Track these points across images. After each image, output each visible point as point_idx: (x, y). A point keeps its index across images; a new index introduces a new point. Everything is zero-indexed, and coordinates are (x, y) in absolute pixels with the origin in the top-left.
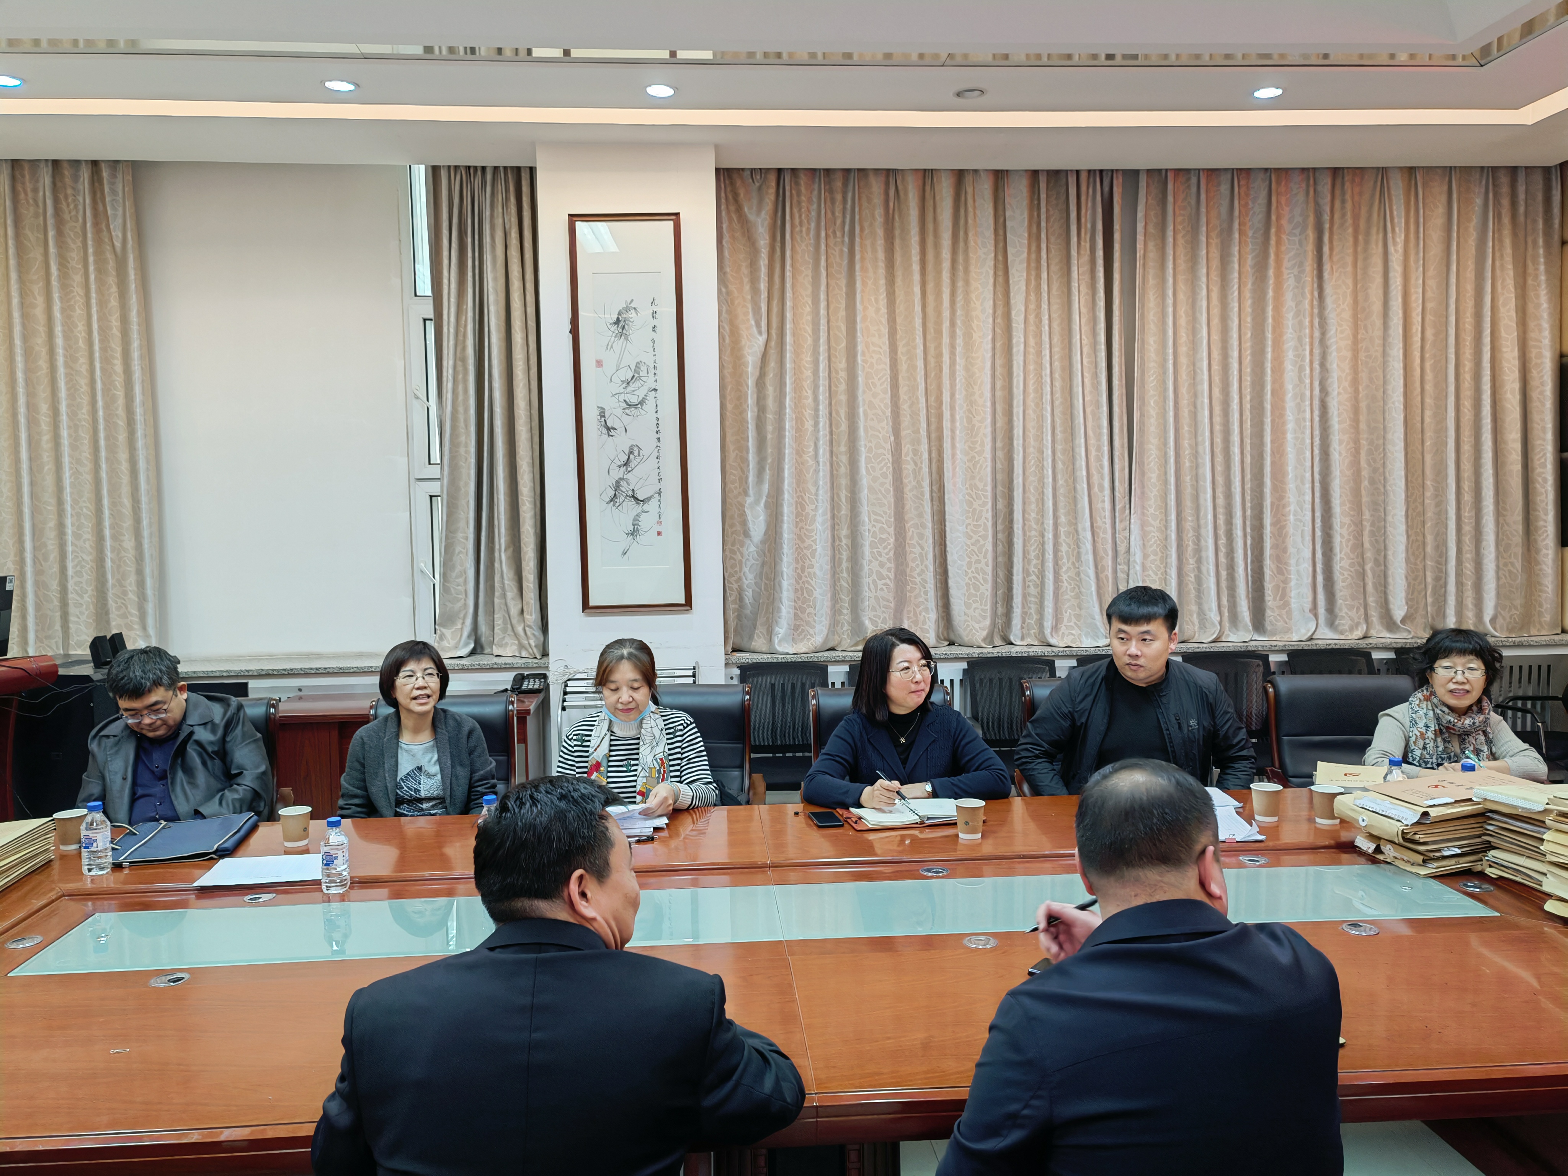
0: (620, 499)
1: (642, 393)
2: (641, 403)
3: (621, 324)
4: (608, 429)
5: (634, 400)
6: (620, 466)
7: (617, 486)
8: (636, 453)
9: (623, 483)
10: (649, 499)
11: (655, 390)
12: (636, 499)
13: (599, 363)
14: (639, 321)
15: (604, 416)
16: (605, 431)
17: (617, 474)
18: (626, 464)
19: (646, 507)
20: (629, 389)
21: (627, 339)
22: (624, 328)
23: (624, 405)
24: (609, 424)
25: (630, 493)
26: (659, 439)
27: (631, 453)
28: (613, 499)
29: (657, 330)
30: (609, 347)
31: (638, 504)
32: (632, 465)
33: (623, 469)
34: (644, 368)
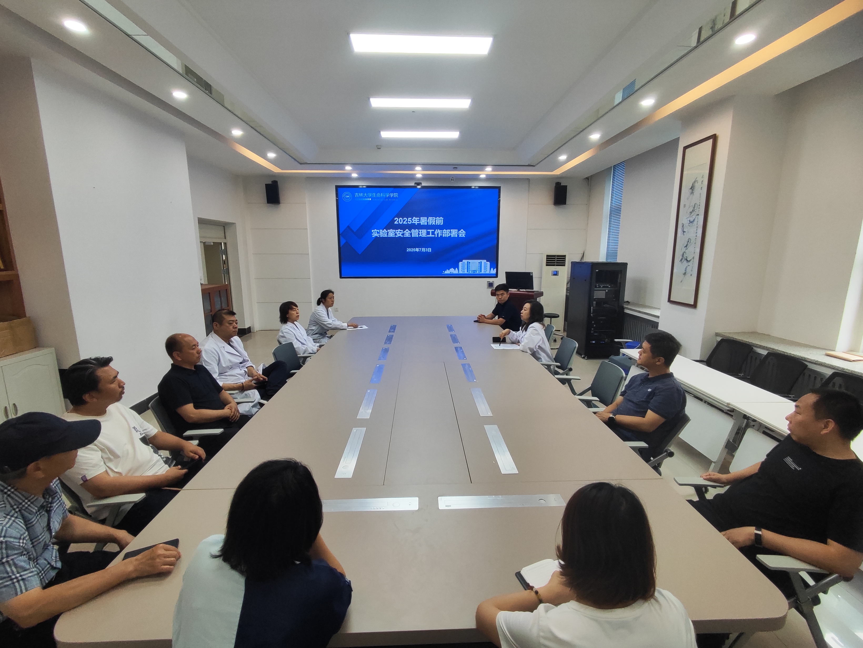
0: (683, 261)
1: (694, 217)
2: (694, 221)
3: (693, 188)
4: (684, 232)
5: (692, 220)
6: (685, 247)
7: (683, 255)
8: (689, 242)
9: (685, 254)
10: (690, 260)
11: (698, 215)
12: (687, 260)
13: (685, 206)
14: (697, 186)
15: (683, 227)
16: (683, 233)
17: (684, 250)
18: (686, 246)
19: (689, 264)
20: (692, 215)
21: (693, 194)
22: (693, 190)
23: (689, 222)
24: (684, 230)
25: (686, 258)
26: (696, 236)
27: (688, 242)
28: (681, 260)
29: (702, 189)
30: (688, 199)
31: (687, 262)
32: (688, 246)
33: (685, 248)
34: (696, 206)
